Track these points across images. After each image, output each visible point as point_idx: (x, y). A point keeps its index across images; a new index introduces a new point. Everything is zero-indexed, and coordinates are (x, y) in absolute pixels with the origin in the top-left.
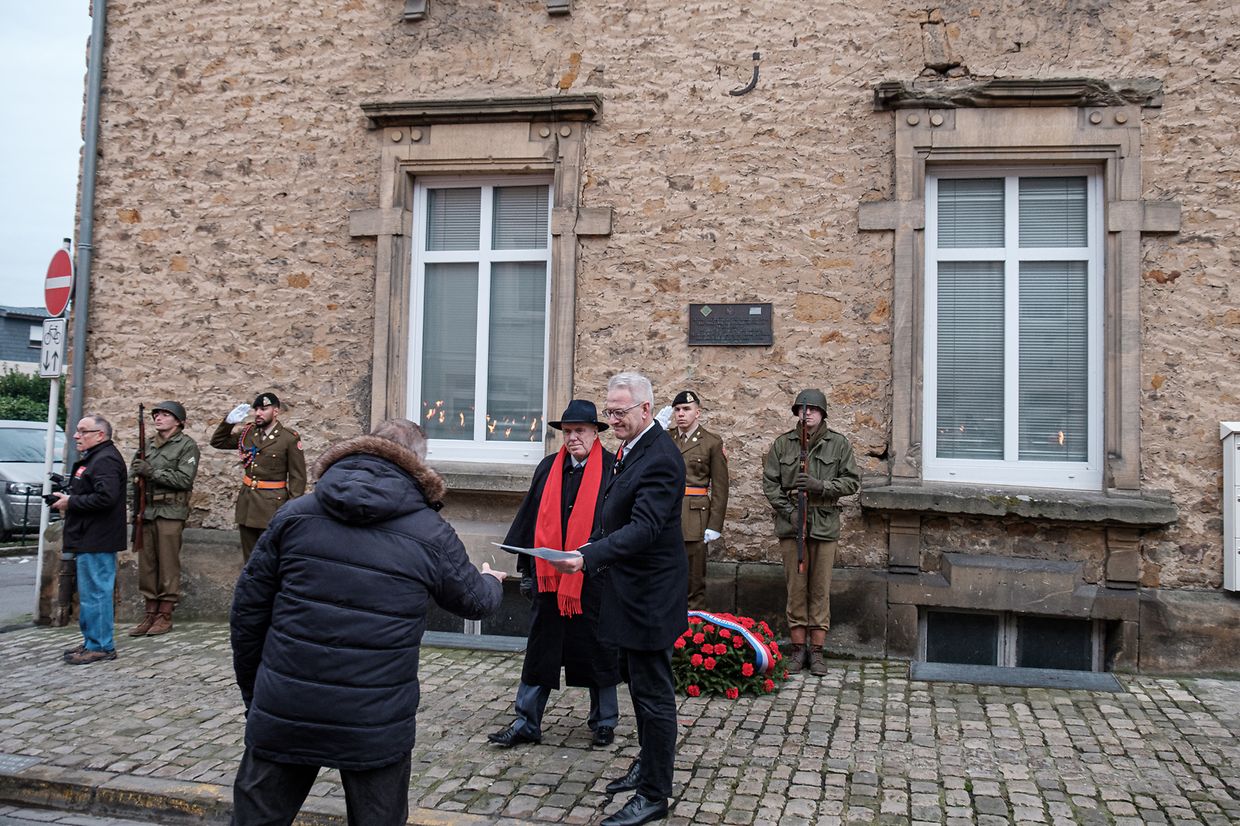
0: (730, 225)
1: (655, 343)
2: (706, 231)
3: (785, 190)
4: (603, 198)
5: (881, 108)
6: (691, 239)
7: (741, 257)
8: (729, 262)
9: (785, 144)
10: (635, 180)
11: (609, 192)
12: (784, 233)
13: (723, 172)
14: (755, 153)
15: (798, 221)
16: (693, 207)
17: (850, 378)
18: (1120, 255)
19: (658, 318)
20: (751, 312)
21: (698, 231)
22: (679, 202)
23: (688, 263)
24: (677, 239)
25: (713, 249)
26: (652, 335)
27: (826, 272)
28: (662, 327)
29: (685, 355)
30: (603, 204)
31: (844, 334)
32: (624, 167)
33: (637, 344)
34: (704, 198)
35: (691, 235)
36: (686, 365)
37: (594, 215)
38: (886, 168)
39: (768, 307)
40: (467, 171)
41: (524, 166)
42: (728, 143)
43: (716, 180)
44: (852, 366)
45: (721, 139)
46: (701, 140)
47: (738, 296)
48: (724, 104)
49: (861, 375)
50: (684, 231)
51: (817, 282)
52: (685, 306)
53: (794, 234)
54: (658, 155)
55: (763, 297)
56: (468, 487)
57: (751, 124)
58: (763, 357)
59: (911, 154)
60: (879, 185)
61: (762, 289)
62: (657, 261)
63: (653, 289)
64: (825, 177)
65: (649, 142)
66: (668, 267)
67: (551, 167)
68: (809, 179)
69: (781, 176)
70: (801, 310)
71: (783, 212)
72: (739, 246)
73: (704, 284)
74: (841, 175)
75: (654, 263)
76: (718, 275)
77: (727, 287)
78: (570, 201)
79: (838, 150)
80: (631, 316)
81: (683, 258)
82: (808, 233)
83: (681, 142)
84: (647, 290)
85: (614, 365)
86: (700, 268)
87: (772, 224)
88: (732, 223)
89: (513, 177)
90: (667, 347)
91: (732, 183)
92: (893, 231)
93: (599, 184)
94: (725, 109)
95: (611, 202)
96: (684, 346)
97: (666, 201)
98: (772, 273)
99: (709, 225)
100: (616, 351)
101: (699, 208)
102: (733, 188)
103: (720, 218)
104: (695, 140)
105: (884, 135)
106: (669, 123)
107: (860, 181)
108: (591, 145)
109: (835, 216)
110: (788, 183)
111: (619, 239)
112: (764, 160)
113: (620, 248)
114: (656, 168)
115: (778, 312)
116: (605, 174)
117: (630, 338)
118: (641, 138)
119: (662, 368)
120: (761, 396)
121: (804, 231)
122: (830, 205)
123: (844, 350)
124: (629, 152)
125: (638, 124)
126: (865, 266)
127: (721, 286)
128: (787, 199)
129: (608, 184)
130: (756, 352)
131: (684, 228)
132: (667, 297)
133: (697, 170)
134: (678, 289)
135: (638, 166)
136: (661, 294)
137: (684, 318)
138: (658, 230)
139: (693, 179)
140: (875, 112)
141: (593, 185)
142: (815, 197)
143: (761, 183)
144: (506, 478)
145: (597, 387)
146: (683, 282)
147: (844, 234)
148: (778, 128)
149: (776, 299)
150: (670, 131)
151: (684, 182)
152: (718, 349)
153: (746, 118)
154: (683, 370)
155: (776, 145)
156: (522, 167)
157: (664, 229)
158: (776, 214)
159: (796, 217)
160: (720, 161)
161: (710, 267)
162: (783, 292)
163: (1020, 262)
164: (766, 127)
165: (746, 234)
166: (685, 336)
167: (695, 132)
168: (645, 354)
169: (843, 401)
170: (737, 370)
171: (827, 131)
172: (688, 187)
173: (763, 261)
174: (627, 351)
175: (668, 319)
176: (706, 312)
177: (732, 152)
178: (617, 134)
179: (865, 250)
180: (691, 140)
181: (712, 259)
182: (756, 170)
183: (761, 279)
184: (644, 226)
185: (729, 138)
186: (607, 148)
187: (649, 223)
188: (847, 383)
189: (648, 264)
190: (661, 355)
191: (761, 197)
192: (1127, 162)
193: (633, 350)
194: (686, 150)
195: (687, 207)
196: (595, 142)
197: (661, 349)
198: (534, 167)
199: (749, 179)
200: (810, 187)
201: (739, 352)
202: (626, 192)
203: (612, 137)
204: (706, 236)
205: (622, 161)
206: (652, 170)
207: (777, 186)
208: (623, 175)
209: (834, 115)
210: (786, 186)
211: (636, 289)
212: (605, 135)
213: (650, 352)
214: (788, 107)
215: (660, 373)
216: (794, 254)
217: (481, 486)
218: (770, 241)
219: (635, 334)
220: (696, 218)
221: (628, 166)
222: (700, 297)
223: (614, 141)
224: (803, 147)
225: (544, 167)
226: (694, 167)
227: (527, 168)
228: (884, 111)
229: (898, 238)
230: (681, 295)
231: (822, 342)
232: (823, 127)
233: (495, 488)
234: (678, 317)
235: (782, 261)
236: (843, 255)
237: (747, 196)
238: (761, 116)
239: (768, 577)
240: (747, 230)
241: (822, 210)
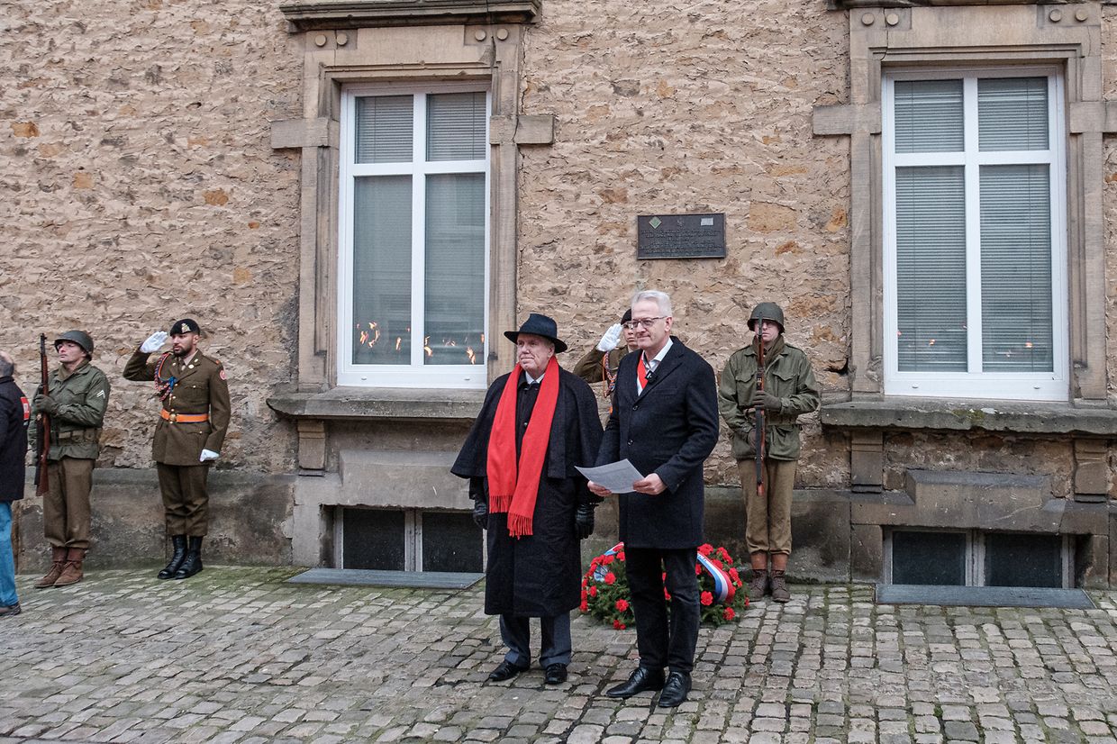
0: (678, 132)
1: (603, 257)
2: (653, 139)
3: (736, 94)
4: (543, 105)
5: (834, 8)
6: (638, 147)
7: (692, 165)
8: (679, 171)
9: (735, 46)
10: (578, 85)
11: (551, 98)
12: (736, 139)
13: (670, 77)
14: (705, 56)
15: (750, 127)
16: (640, 113)
17: (807, 290)
18: (1082, 157)
19: (605, 231)
20: (702, 223)
21: (646, 139)
22: (624, 109)
23: (635, 172)
24: (623, 147)
25: (661, 157)
26: (599, 249)
27: (779, 179)
28: (609, 240)
29: (633, 270)
30: (544, 112)
31: (800, 244)
32: (565, 72)
33: (583, 258)
34: (651, 104)
35: (636, 143)
36: (635, 280)
37: (535, 123)
38: (840, 70)
39: (720, 218)
40: (398, 77)
41: (461, 71)
42: (674, 46)
43: (663, 84)
44: (809, 277)
45: (667, 41)
46: (647, 43)
47: (688, 207)
48: (671, 4)
49: (818, 286)
50: (631, 138)
51: (771, 191)
52: (633, 218)
53: (746, 141)
54: (602, 59)
55: (715, 207)
56: (406, 415)
57: (699, 25)
58: (715, 270)
59: (867, 55)
60: (833, 89)
61: (713, 199)
62: (603, 170)
63: (599, 200)
64: (777, 80)
65: (593, 45)
66: (614, 177)
67: (488, 72)
68: (761, 82)
69: (731, 80)
70: (754, 220)
71: (734, 118)
72: (689, 154)
73: (653, 194)
74: (794, 78)
75: (599, 173)
76: (667, 184)
77: (677, 197)
78: (509, 108)
79: (790, 52)
80: (575, 230)
81: (630, 167)
82: (761, 139)
83: (625, 44)
84: (593, 202)
85: (559, 281)
86: (648, 178)
87: (723, 130)
88: (681, 129)
89: (449, 84)
90: (615, 261)
91: (680, 88)
92: (849, 136)
93: (540, 90)
94: (671, 10)
95: (552, 109)
96: (633, 260)
97: (611, 107)
98: (723, 182)
99: (657, 132)
100: (561, 266)
101: (646, 114)
102: (681, 92)
103: (668, 125)
104: (641, 42)
105: (837, 36)
106: (612, 25)
107: (813, 84)
108: (530, 49)
109: (788, 121)
110: (739, 87)
111: (562, 148)
112: (713, 63)
113: (563, 158)
114: (600, 73)
115: (730, 222)
116: (546, 79)
117: (575, 252)
118: (584, 41)
119: (610, 284)
120: (715, 311)
121: (757, 137)
122: (784, 110)
123: (800, 261)
124: (571, 56)
125: (580, 26)
126: (821, 173)
127: (670, 196)
128: (738, 104)
129: (549, 89)
130: (709, 266)
131: (631, 135)
132: (614, 208)
133: (644, 75)
134: (625, 200)
135: (580, 70)
136: (607, 206)
137: (633, 231)
138: (603, 138)
139: (639, 84)
140: (829, 11)
141: (534, 92)
142: (767, 102)
143: (710, 87)
144: (447, 404)
145: (542, 305)
146: (631, 192)
147: (797, 139)
148: (727, 29)
149: (728, 209)
150: (614, 33)
151: (630, 87)
152: (669, 262)
153: (694, 18)
154: (632, 286)
155: (725, 47)
156: (456, 73)
157: (609, 137)
158: (727, 120)
159: (748, 122)
160: (667, 64)
161: (658, 176)
162: (735, 202)
163: (980, 166)
164: (714, 29)
165: (696, 141)
166: (633, 250)
167: (640, 34)
168: (591, 270)
169: (801, 315)
170: (689, 284)
171: (779, 32)
172: (634, 93)
173: (714, 170)
174: (573, 266)
175: (615, 232)
176: (655, 223)
177: (679, 55)
178: (557, 38)
179: (820, 156)
180: (636, 43)
181: (661, 167)
182: (705, 74)
183: (713, 188)
184: (589, 135)
185: (676, 40)
186: (547, 51)
187: (594, 131)
188: (803, 296)
189: (593, 174)
190: (608, 269)
191: (711, 102)
192: (1088, 61)
193: (579, 265)
194: (631, 53)
195: (633, 114)
196: (535, 45)
197: (609, 263)
198: (470, 72)
199: (698, 83)
200: (762, 90)
201: (691, 265)
202: (568, 98)
203: (552, 40)
204: (654, 143)
205: (564, 65)
206: (595, 74)
207: (727, 90)
208: (565, 80)
209: (785, 15)
210: (736, 90)
211: (580, 201)
212: (545, 38)
213: (597, 267)
214: (737, 7)
215: (609, 288)
216: (745, 161)
218: (721, 148)
219: (580, 248)
220: (643, 125)
221: (570, 71)
222: (649, 208)
223: (554, 45)
224: (755, 49)
225: (481, 72)
226: (640, 71)
227: (463, 74)
228: (837, 10)
229: (853, 144)
230: (629, 206)
231: (778, 253)
232: (775, 28)
233: (434, 415)
234: (626, 230)
235: (734, 169)
236: (798, 162)
237: (696, 100)
238: (709, 16)
239: (727, 501)
240: (697, 137)
241: (774, 115)
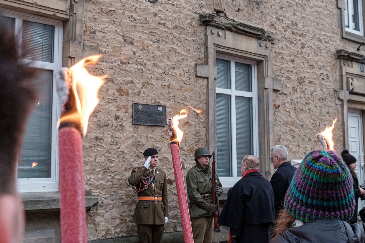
0: (148, 65)
1: (118, 122)
2: (139, 67)
3: (170, 52)
4: (92, 41)
5: (202, 24)
6: (133, 70)
7: (154, 82)
8: (149, 84)
9: (169, 31)
10: (108, 34)
11: (96, 38)
12: (170, 73)
13: (146, 39)
14: (159, 33)
15: (174, 68)
16: (134, 53)
17: (193, 142)
18: (268, 97)
19: (119, 109)
20: (159, 109)
21: (136, 66)
22: (127, 50)
23: (132, 82)
24: (127, 69)
25: (142, 76)
26: (117, 118)
27: (185, 93)
28: (121, 114)
29: (131, 129)
30: (93, 44)
31: (191, 122)
32: (103, 26)
33: (110, 122)
34: (138, 50)
35: (133, 67)
36: (132, 134)
37: (91, 49)
38: (203, 50)
39: (164, 107)
41: (54, 13)
42: (148, 25)
43: (143, 42)
44: (194, 137)
45: (145, 22)
46: (137, 21)
47: (152, 101)
48: (146, 5)
49: (197, 141)
50: (130, 65)
51: (181, 98)
52: (130, 104)
53: (173, 74)
54: (118, 23)
55: (162, 103)
57: (157, 18)
58: (162, 132)
59: (213, 46)
60: (201, 57)
61: (161, 99)
62: (119, 79)
63: (117, 94)
64: (183, 49)
65: (114, 15)
66: (123, 82)
67: (68, 17)
68: (179, 50)
69: (168, 46)
70: (176, 110)
71: (169, 63)
72: (153, 77)
73: (139, 94)
74: (189, 50)
75: (117, 79)
76: (144, 90)
77: (148, 96)
78: (80, 39)
79: (188, 38)
80: (106, 107)
81: (129, 79)
82: (178, 74)
83: (128, 19)
84: (114, 94)
85: (99, 133)
86: (137, 85)
87: (165, 68)
88: (150, 64)
90: (123, 124)
91: (150, 45)
92: (207, 78)
93: (91, 33)
94: (147, 8)
95: (97, 44)
96: (131, 124)
97: (123, 48)
98: (165, 91)
99: (141, 64)
100: (99, 125)
101: (137, 54)
102: (150, 47)
103: (145, 61)
104: (135, 20)
105: (202, 36)
106: (123, 8)
107: (195, 54)
108: (86, 10)
109: (187, 68)
110: (171, 50)
111: (101, 65)
112: (161, 37)
113: (102, 70)
114: (118, 31)
115: (168, 110)
116: (94, 28)
117: (106, 118)
118: (111, 12)
119: (121, 136)
120: (162, 150)
121: (177, 73)
122: (185, 63)
123: (191, 129)
124: (105, 19)
125: (109, 5)
126: (198, 92)
127: (145, 95)
128: (170, 58)
129: (95, 34)
130: (159, 129)
131: (130, 64)
132: (123, 98)
133: (135, 35)
134: (128, 95)
135: (109, 27)
136: (120, 97)
137: (130, 110)
138: (119, 63)
139: (134, 40)
140: (200, 25)
141: (88, 33)
142: (180, 58)
143: (161, 48)
145: (91, 145)
146: (130, 91)
147: (191, 77)
148: (167, 23)
149: (167, 104)
150: (124, 12)
151: (130, 40)
152: (145, 126)
153: (155, 15)
154: (131, 137)
155: (166, 31)
156: (52, 13)
157: (121, 62)
158: (166, 64)
159: (174, 66)
160: (145, 33)
161: (141, 85)
162: (169, 101)
163: (236, 96)
164: (163, 21)
165: (155, 71)
166: (131, 120)
167: (135, 16)
168: (114, 128)
169: (191, 153)
170: (152, 138)
171: (184, 29)
172: (132, 43)
173: (162, 85)
174: (105, 126)
175: (123, 110)
176: (140, 107)
177: (149, 30)
178: (99, 7)
179: (198, 85)
180: (133, 20)
181: (142, 81)
182: (159, 41)
183: (161, 94)
184: (113, 60)
185: (148, 23)
186: (94, 14)
187: (115, 58)
188: (192, 145)
189: (114, 80)
190: (121, 128)
191: (161, 54)
192: (269, 62)
193: (108, 125)
194: (131, 24)
195: (132, 53)
196: (89, 9)
197: (121, 125)
198: (58, 15)
199: (156, 44)
200: (178, 53)
201: (153, 128)
202: (104, 40)
203: (97, 8)
204: (140, 69)
205: (102, 22)
206: (116, 30)
207: (167, 51)
208: (102, 30)
209: (186, 22)
210: (170, 51)
211: (109, 92)
212: (93, 6)
213: (116, 127)
214: (170, 14)
215: (121, 138)
216: (173, 83)
217: (40, 207)
218: (164, 76)
219: (109, 117)
220: (135, 59)
221: (105, 26)
222: (137, 100)
223: (98, 11)
224: (176, 34)
225: (64, 16)
226: (134, 34)
227: (54, 15)
228: (203, 25)
229: (210, 81)
230: (129, 98)
231: (184, 125)
232: (182, 27)
234: (128, 109)
235: (169, 86)
236: (190, 86)
237: (155, 52)
238: (160, 15)
240: (156, 69)
241: (183, 64)
